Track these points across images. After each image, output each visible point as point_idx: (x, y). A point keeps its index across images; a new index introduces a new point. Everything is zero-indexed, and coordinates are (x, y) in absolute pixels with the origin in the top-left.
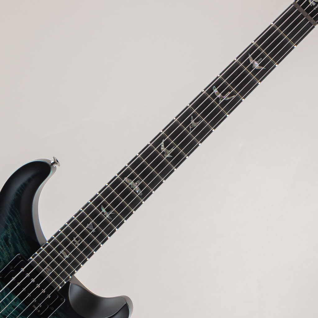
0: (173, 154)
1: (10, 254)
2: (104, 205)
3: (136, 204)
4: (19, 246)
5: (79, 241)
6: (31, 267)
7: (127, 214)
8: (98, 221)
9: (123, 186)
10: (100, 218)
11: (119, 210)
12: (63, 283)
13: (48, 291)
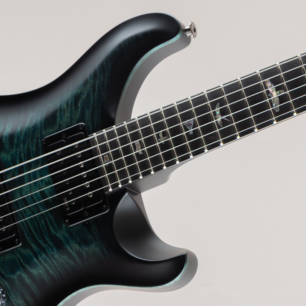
1: (71, 119)
2: (222, 103)
4: (88, 113)
5: (166, 137)
6: (88, 144)
7: (245, 128)
8: (202, 120)
9: (258, 88)
10: (208, 118)
12: (117, 185)
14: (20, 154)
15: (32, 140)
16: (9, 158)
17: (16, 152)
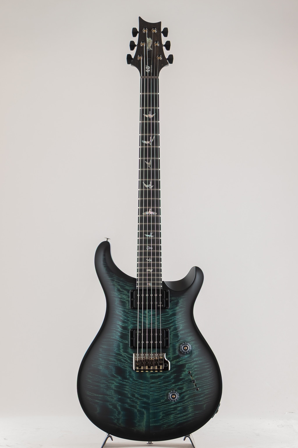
0: (153, 184)
1: (126, 295)
2: (145, 233)
3: (158, 220)
4: (127, 288)
5: (150, 258)
6: (141, 290)
7: (158, 227)
8: (149, 242)
9: (145, 218)
10: (149, 240)
11: (153, 229)
12: (161, 283)
13: (158, 293)
14: (132, 320)
15: (128, 313)
16: (132, 325)
17: (130, 322)
